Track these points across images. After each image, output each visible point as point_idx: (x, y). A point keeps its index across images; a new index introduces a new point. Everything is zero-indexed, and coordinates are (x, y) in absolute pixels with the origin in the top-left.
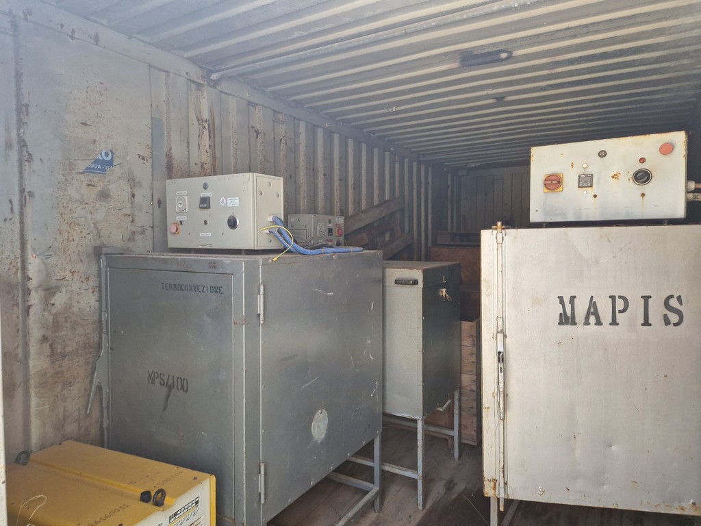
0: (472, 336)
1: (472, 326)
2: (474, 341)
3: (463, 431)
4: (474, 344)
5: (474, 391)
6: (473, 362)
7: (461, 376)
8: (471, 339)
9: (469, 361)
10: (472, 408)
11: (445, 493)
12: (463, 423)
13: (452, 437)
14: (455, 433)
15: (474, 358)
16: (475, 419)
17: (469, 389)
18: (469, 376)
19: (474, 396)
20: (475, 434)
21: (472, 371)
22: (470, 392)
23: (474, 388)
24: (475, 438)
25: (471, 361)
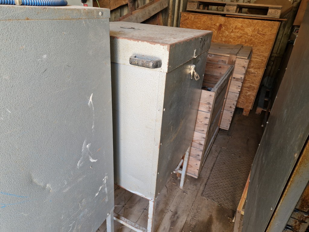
0: (209, 103)
1: (210, 96)
2: (210, 108)
3: (189, 168)
4: (209, 111)
5: (201, 145)
6: (205, 124)
7: (194, 133)
8: (207, 106)
9: (203, 123)
10: (198, 155)
12: (190, 164)
13: (181, 175)
14: (183, 173)
15: (207, 121)
16: (199, 163)
17: (198, 143)
18: (200, 134)
19: (202, 148)
20: (197, 171)
21: (203, 131)
22: (199, 145)
23: (203, 142)
24: (197, 174)
25: (204, 123)
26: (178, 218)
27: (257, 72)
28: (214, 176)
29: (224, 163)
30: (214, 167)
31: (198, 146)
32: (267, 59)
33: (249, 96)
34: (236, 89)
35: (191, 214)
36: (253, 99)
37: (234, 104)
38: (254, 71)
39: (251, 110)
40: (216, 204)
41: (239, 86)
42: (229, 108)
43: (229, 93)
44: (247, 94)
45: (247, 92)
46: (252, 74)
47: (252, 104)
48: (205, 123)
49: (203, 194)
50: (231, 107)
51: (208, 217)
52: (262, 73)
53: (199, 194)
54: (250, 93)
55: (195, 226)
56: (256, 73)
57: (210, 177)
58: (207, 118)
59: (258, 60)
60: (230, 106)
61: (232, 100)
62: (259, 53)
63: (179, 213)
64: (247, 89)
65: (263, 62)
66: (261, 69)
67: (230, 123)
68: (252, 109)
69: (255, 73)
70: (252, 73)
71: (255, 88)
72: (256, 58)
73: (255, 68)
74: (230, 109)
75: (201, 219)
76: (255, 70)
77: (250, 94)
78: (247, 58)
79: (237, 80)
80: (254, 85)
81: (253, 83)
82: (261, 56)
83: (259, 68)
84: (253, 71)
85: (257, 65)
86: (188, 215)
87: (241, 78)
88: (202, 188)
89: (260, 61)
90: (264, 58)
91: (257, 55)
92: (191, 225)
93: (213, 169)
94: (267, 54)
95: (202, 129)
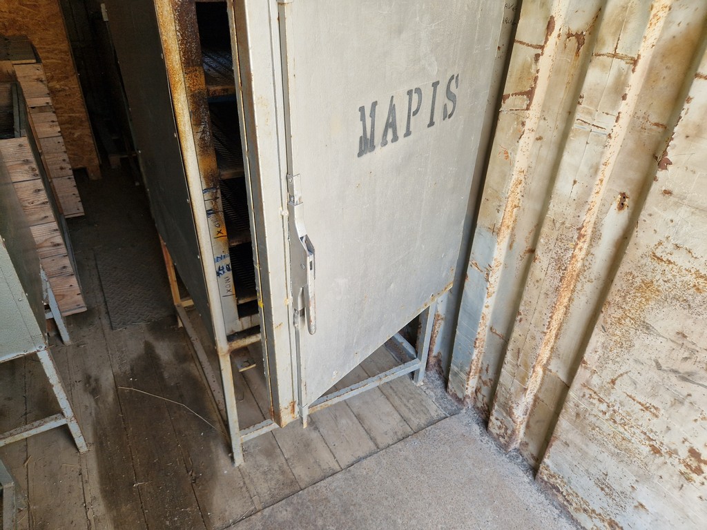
1: (20, 146)
2: (33, 169)
4: (35, 175)
5: (58, 245)
6: (44, 203)
8: (26, 167)
9: (36, 203)
10: (65, 267)
11: (96, 401)
12: (57, 293)
13: (53, 320)
14: (55, 314)
15: (43, 196)
16: (74, 281)
17: (50, 244)
18: (43, 226)
19: (63, 250)
20: (80, 297)
21: (45, 217)
22: (54, 248)
23: (58, 239)
24: (82, 303)
25: (39, 202)
26: (97, 380)
27: (66, 86)
28: (113, 293)
29: (115, 268)
30: (103, 283)
31: (53, 250)
32: (70, 55)
33: (80, 138)
34: (50, 129)
35: (115, 361)
36: (92, 142)
37: (64, 160)
38: (61, 85)
39: (100, 166)
40: (143, 324)
41: (53, 121)
42: (59, 170)
43: (42, 141)
44: (75, 136)
45: (73, 131)
46: (61, 93)
47: (95, 153)
48: (42, 202)
49: (113, 326)
50: (62, 168)
51: (143, 346)
52: (78, 86)
53: (107, 330)
54: (79, 134)
55: (132, 369)
56: (67, 88)
57: (107, 299)
58: (39, 190)
59: (54, 60)
60: (58, 166)
61: (56, 155)
62: (48, 47)
63: (94, 373)
64: (70, 126)
65: (67, 63)
66: (71, 79)
67: (79, 199)
68: (101, 163)
69: (64, 90)
70: (59, 91)
71: (83, 119)
72: (48, 58)
73: (59, 80)
74: (64, 172)
75: (134, 355)
76: (62, 83)
77: (81, 135)
78: (34, 61)
79: (41, 109)
80: (77, 115)
81: (72, 111)
82: (56, 52)
83: (67, 78)
84: (58, 86)
85: (57, 71)
86: (111, 366)
87: (48, 103)
88: (105, 322)
89: (60, 61)
90: (63, 55)
91: (48, 52)
92: (125, 373)
93: (104, 286)
94: (65, 46)
95: (43, 215)
